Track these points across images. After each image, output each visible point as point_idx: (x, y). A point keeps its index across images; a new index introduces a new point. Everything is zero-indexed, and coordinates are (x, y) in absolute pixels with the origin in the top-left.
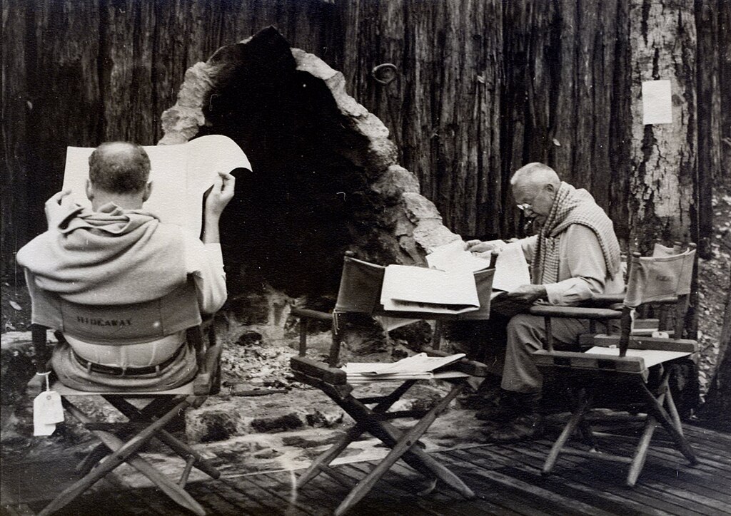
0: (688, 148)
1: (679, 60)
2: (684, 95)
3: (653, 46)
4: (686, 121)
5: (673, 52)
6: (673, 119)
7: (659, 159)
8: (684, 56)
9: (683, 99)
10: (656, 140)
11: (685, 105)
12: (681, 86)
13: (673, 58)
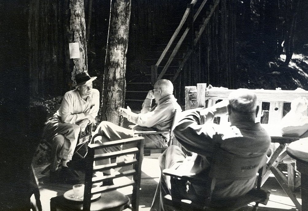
0: (85, 67)
1: (81, 35)
2: (83, 48)
3: (72, 30)
4: (84, 57)
5: (79, 32)
6: (80, 57)
7: (76, 71)
8: (83, 34)
9: (83, 49)
10: (75, 64)
11: (84, 51)
12: (82, 44)
13: (79, 35)
